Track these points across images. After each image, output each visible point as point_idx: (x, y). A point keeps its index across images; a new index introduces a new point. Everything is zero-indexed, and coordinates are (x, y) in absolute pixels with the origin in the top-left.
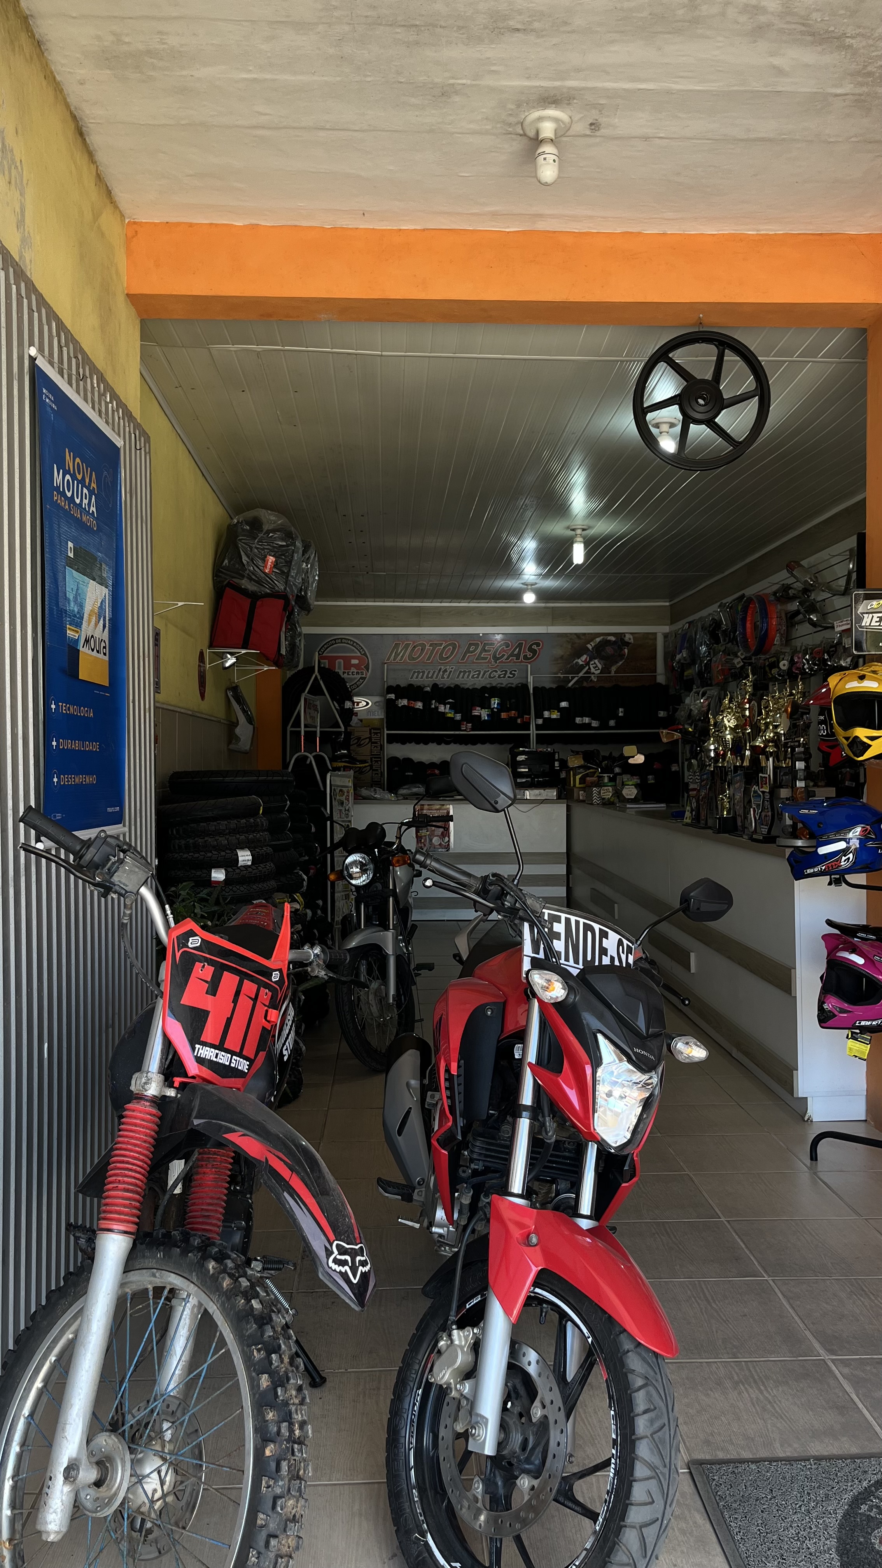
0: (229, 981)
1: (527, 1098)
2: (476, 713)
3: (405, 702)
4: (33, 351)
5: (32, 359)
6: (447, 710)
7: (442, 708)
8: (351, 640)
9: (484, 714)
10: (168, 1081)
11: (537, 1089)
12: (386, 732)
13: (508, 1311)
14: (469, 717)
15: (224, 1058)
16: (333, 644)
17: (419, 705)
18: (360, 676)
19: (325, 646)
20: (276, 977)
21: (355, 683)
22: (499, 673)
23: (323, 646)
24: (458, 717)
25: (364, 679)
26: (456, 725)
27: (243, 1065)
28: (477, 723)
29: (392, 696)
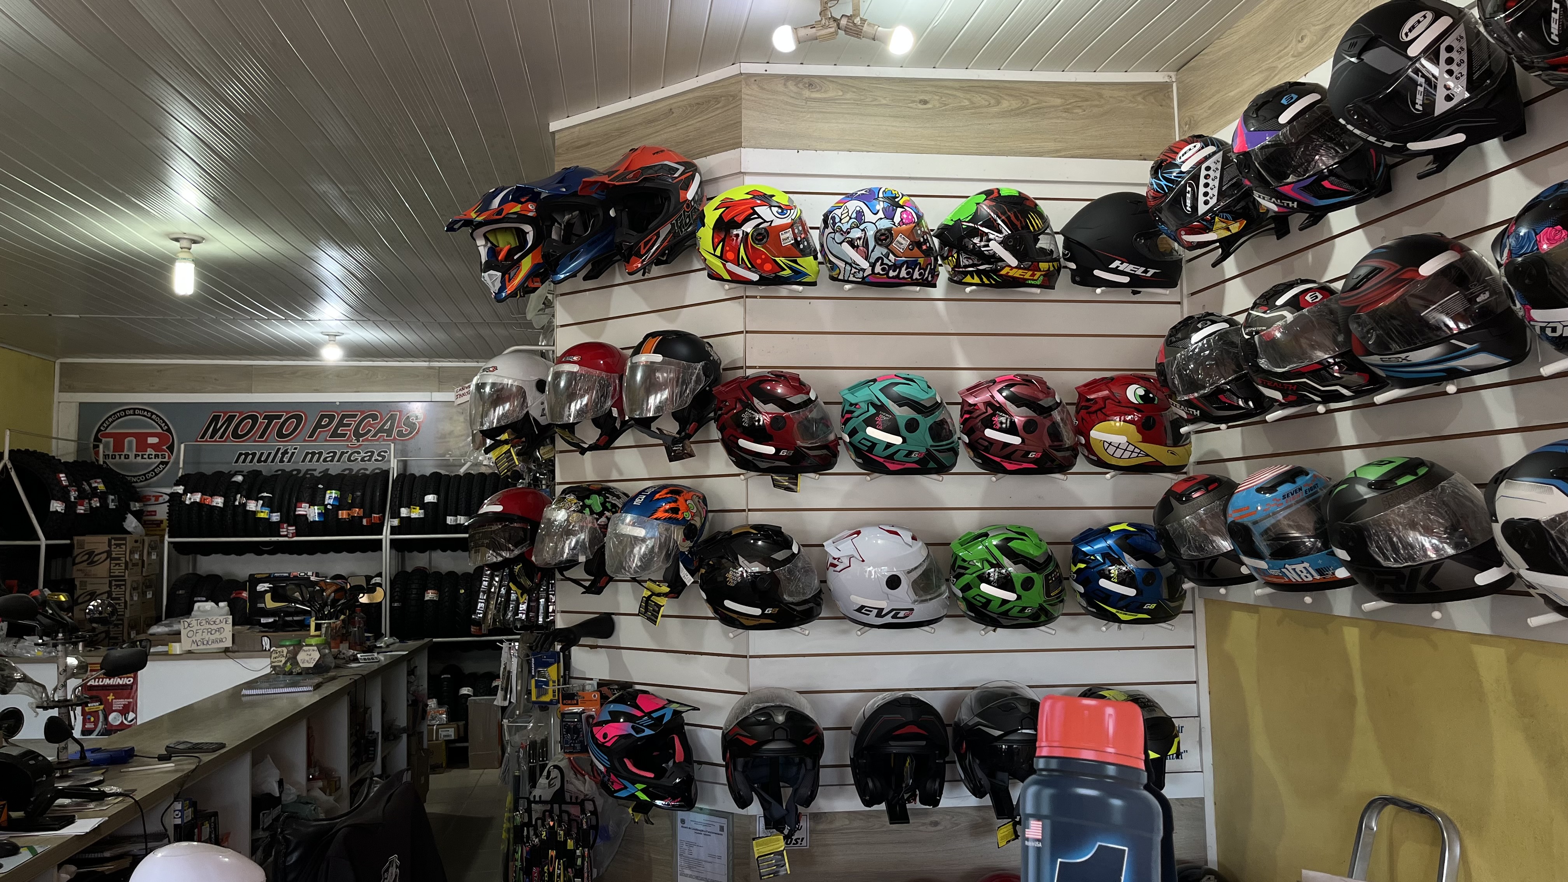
2: (300, 511)
3: (197, 497)
6: (259, 509)
7: (252, 506)
8: (148, 411)
9: (313, 513)
12: (167, 539)
14: (291, 518)
16: (121, 417)
17: (219, 501)
18: (160, 460)
19: (110, 420)
21: (153, 470)
22: (363, 454)
23: (107, 419)
24: (276, 517)
25: (166, 463)
26: (273, 529)
28: (303, 525)
29: (180, 489)
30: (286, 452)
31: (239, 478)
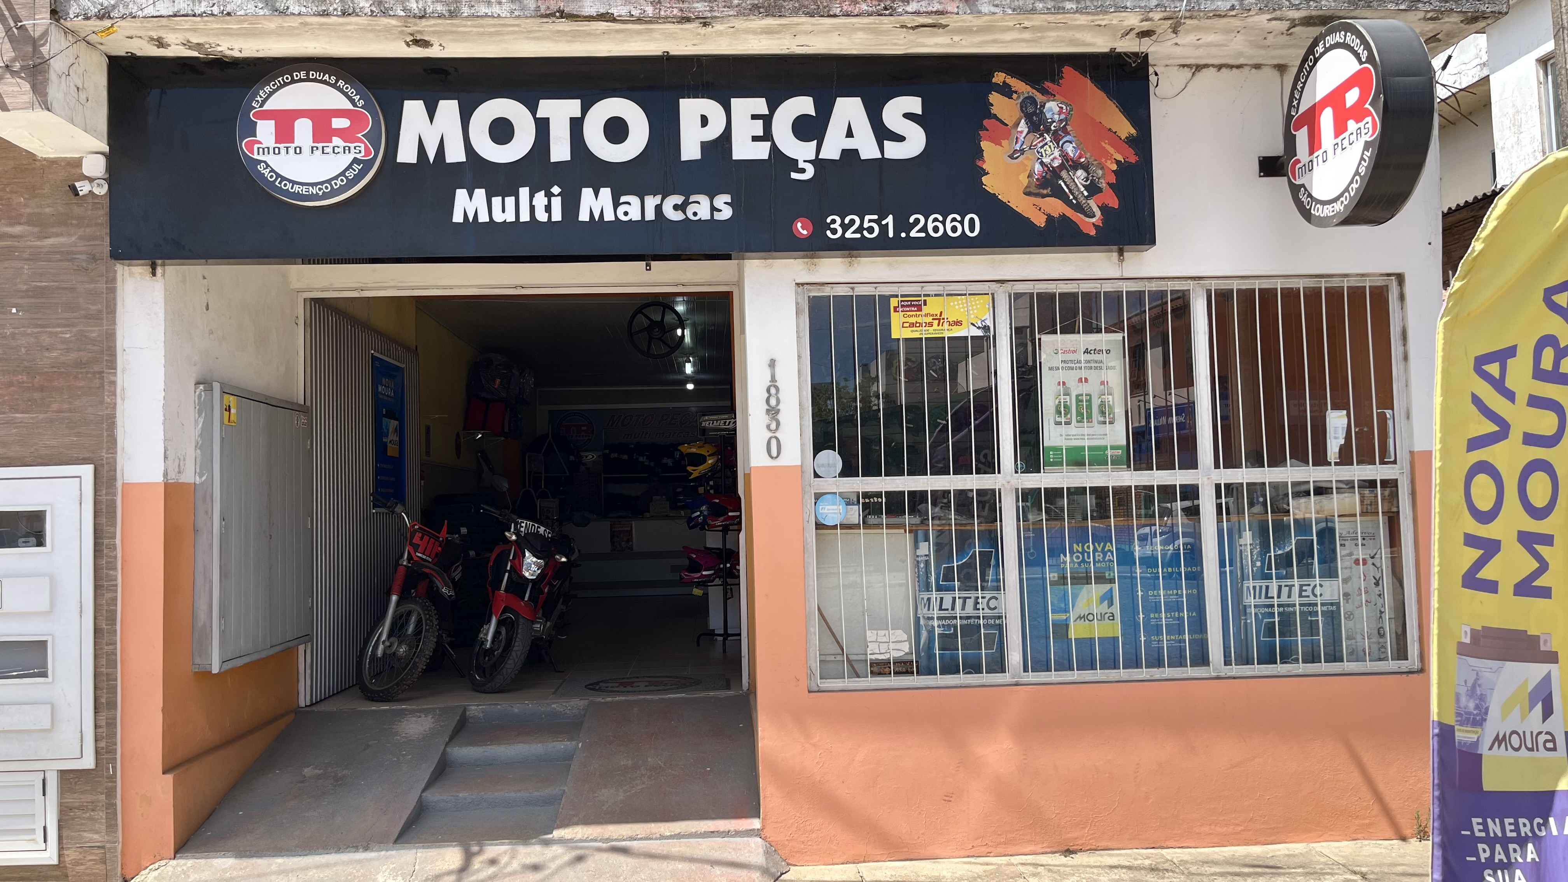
0: (426, 538)
1: (508, 568)
2: (664, 461)
3: (616, 455)
4: (372, 352)
5: (372, 354)
6: (645, 460)
7: (641, 459)
9: (670, 462)
10: (409, 562)
11: (511, 566)
12: (603, 476)
13: (496, 617)
15: (424, 557)
17: (625, 457)
18: (587, 438)
19: (563, 418)
20: (441, 539)
21: (584, 443)
24: (652, 464)
25: (590, 440)
27: (430, 560)
29: (607, 451)
30: (647, 433)
31: (633, 446)
